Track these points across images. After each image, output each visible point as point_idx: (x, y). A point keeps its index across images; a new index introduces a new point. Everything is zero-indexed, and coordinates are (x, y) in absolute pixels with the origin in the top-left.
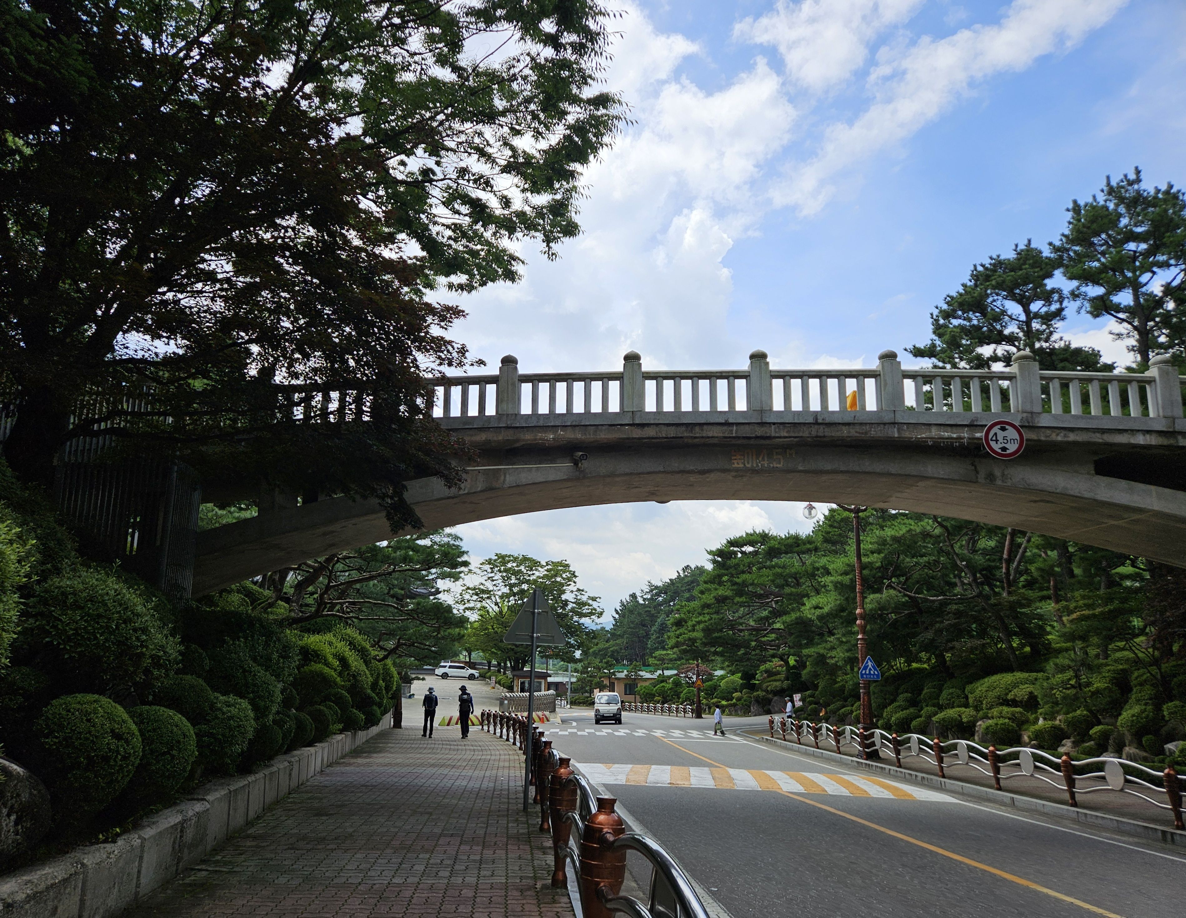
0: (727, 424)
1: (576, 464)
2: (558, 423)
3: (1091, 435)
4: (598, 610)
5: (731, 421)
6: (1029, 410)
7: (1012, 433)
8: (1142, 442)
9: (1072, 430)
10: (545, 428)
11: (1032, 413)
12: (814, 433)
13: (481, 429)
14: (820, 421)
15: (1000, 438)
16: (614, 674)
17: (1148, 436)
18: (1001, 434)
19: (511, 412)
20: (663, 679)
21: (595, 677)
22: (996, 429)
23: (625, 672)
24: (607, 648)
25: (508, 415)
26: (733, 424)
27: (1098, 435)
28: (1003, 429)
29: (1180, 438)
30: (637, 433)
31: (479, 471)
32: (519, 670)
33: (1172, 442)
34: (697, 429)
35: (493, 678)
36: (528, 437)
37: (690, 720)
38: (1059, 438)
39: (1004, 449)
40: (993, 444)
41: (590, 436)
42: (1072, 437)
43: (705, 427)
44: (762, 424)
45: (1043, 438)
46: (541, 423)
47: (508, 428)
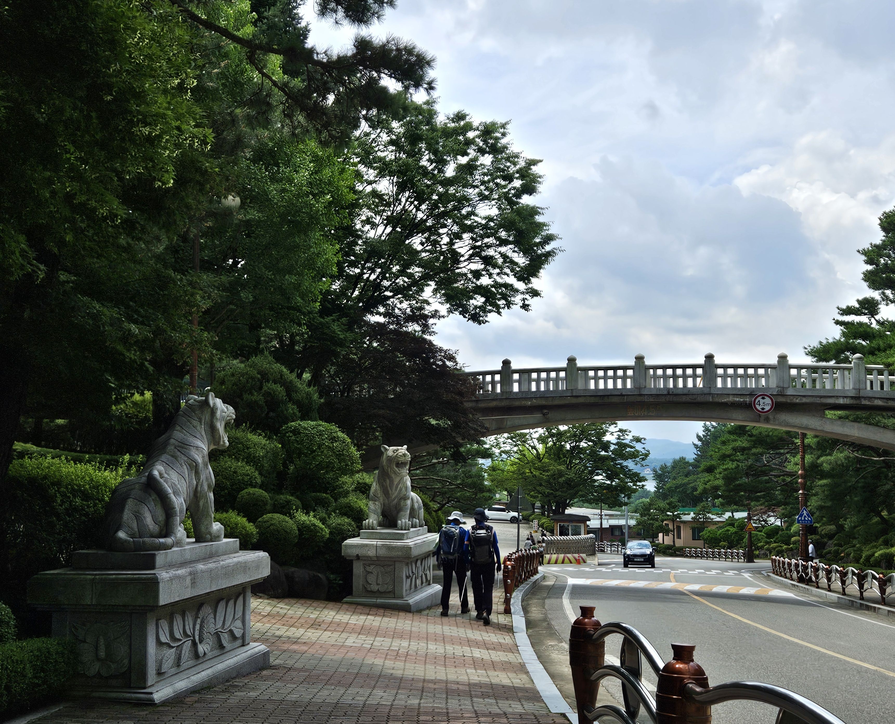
0: (622, 395)
1: (544, 415)
2: (532, 396)
3: (813, 399)
4: (644, 452)
5: (624, 393)
6: (782, 386)
7: (768, 400)
8: (842, 402)
9: (804, 396)
10: (526, 399)
11: (783, 388)
12: (667, 399)
13: (493, 400)
14: (671, 393)
15: (761, 403)
16: (678, 516)
17: (845, 399)
18: (762, 401)
19: (508, 390)
20: (731, 522)
21: (657, 520)
22: (759, 399)
23: (692, 515)
24: (684, 485)
25: (506, 392)
26: (624, 395)
27: (818, 399)
28: (763, 398)
29: (862, 400)
30: (574, 401)
31: (493, 419)
32: (559, 513)
33: (858, 402)
34: (606, 398)
35: (536, 522)
36: (517, 403)
37: (742, 564)
38: (797, 401)
39: (763, 409)
40: (757, 406)
41: (550, 403)
42: (804, 400)
43: (610, 397)
44: (641, 395)
45: (789, 401)
46: (524, 396)
47: (506, 399)
